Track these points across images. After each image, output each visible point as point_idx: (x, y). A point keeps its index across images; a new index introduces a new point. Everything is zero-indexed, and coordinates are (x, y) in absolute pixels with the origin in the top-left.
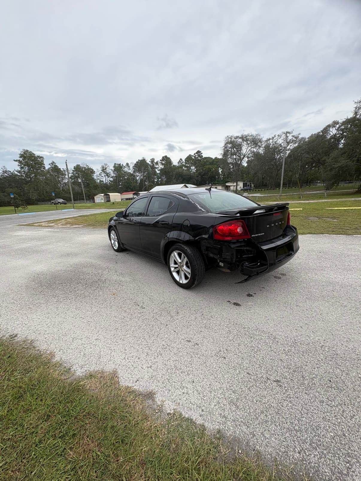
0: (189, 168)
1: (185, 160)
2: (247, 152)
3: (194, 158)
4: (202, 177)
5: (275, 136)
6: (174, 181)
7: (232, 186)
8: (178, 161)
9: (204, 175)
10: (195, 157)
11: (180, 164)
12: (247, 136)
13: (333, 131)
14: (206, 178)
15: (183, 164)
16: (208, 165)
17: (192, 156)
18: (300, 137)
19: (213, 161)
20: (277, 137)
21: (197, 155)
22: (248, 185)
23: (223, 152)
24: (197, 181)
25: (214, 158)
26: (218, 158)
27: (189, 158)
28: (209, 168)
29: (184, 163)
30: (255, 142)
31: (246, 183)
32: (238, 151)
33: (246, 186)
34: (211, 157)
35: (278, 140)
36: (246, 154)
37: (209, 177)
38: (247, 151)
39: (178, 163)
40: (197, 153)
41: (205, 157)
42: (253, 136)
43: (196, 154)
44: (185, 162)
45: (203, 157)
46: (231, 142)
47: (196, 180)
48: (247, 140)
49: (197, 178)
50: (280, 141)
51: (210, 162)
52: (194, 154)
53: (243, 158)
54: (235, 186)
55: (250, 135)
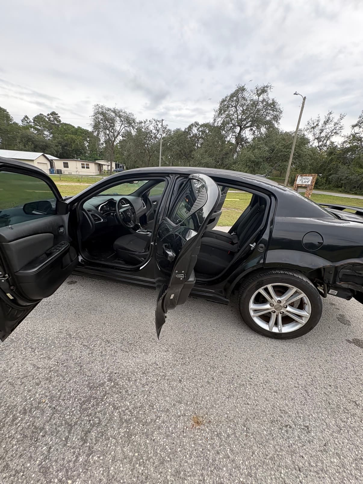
0: (40, 132)
1: (34, 120)
2: (121, 130)
3: (47, 120)
4: (64, 148)
5: (147, 120)
6: (21, 146)
7: (105, 165)
8: (22, 118)
9: (65, 146)
10: (49, 119)
11: (25, 123)
12: (120, 112)
13: (195, 130)
14: (68, 150)
15: (30, 124)
16: (70, 134)
17: (45, 116)
18: (168, 128)
19: (76, 131)
20: (148, 122)
21: (52, 117)
22: (121, 167)
23: (93, 123)
24: (57, 152)
25: (76, 127)
26: (83, 129)
27: (39, 119)
28: (72, 139)
29: (32, 124)
30: (129, 121)
31: (119, 165)
32: (111, 126)
33: (119, 167)
34: (73, 125)
35: (149, 125)
36: (120, 131)
37: (73, 150)
38: (121, 128)
39: (22, 122)
40: (51, 114)
41: (64, 122)
42: (127, 114)
43: (50, 116)
44: (34, 122)
45: (62, 122)
46: (102, 114)
47: (54, 150)
48: (120, 116)
49: (56, 148)
50: (151, 128)
51: (72, 131)
52: (48, 115)
53: (117, 135)
54: (109, 165)
55: (123, 111)
